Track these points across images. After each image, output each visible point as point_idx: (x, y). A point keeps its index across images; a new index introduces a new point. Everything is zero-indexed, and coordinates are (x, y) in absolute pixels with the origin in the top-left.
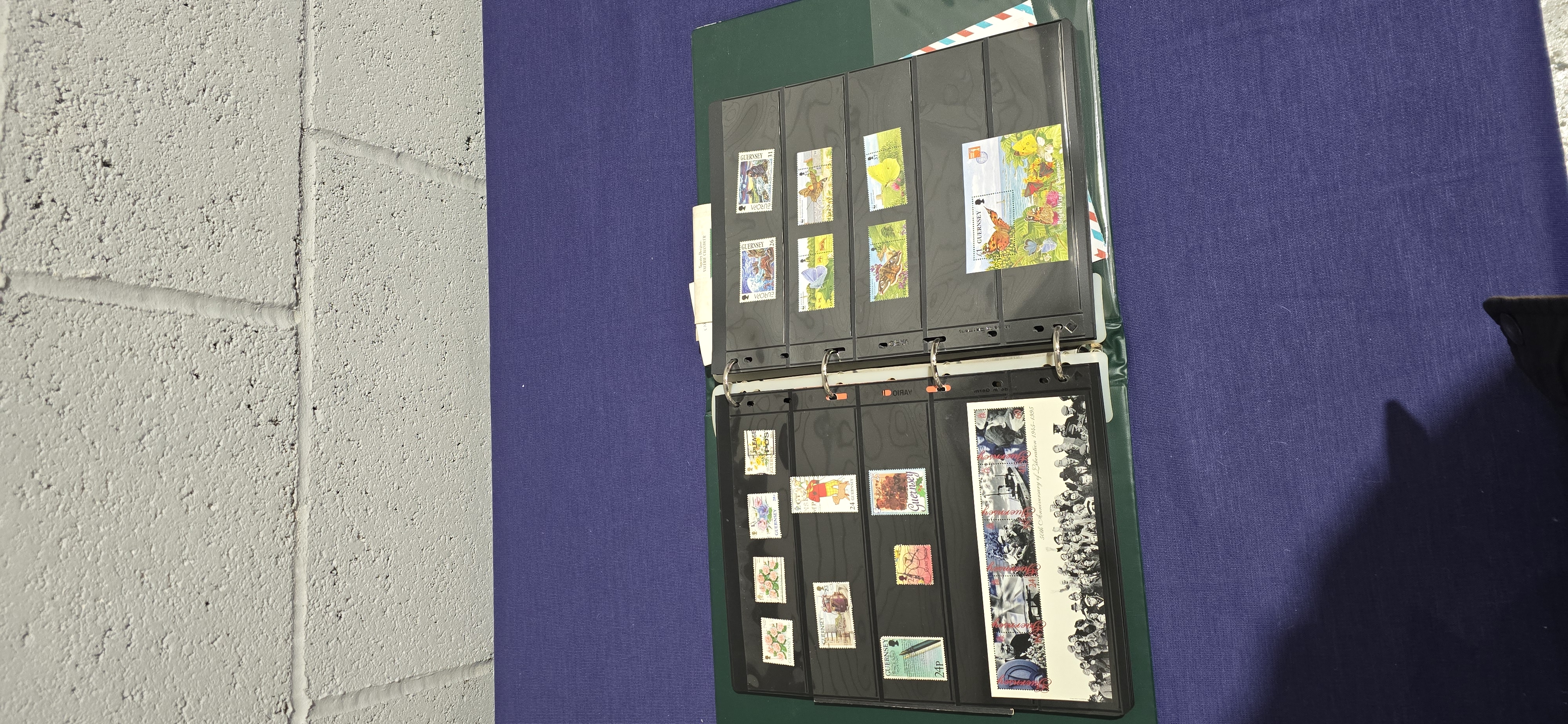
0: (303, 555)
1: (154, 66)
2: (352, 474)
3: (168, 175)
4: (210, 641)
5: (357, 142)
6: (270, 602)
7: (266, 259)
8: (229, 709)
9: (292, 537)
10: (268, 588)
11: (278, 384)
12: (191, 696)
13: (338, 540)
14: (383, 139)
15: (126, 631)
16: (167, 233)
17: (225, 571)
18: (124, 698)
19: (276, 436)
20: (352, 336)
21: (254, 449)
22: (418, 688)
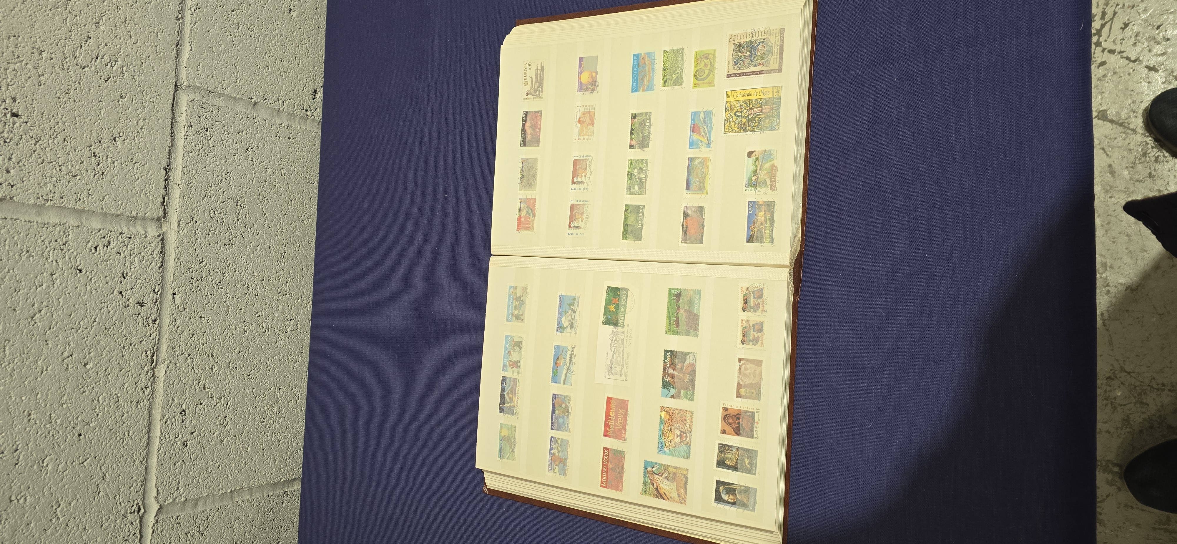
0: (159, 401)
1: (56, 41)
2: (202, 342)
3: (64, 123)
4: (80, 462)
5: (221, 95)
6: (131, 434)
7: (141, 184)
8: (93, 509)
9: (150, 388)
10: (129, 424)
11: (145, 276)
12: (64, 500)
13: (188, 390)
14: (243, 92)
15: (15, 454)
16: (61, 165)
17: (95, 412)
18: (11, 501)
19: (141, 314)
20: (208, 241)
21: (124, 324)
22: (246, 497)
